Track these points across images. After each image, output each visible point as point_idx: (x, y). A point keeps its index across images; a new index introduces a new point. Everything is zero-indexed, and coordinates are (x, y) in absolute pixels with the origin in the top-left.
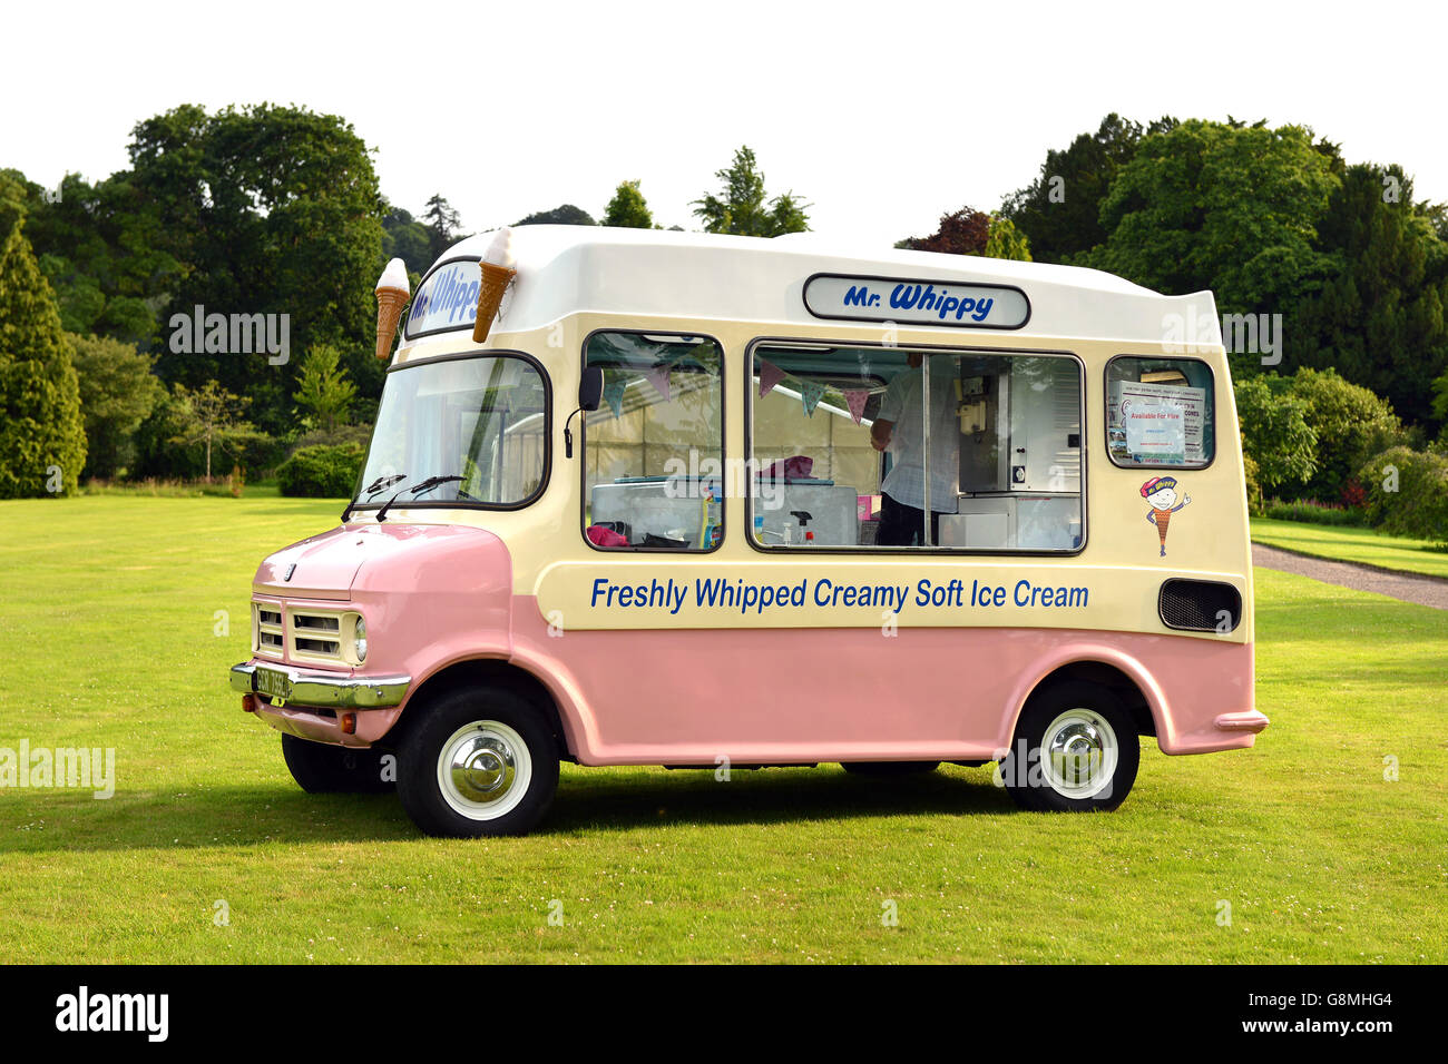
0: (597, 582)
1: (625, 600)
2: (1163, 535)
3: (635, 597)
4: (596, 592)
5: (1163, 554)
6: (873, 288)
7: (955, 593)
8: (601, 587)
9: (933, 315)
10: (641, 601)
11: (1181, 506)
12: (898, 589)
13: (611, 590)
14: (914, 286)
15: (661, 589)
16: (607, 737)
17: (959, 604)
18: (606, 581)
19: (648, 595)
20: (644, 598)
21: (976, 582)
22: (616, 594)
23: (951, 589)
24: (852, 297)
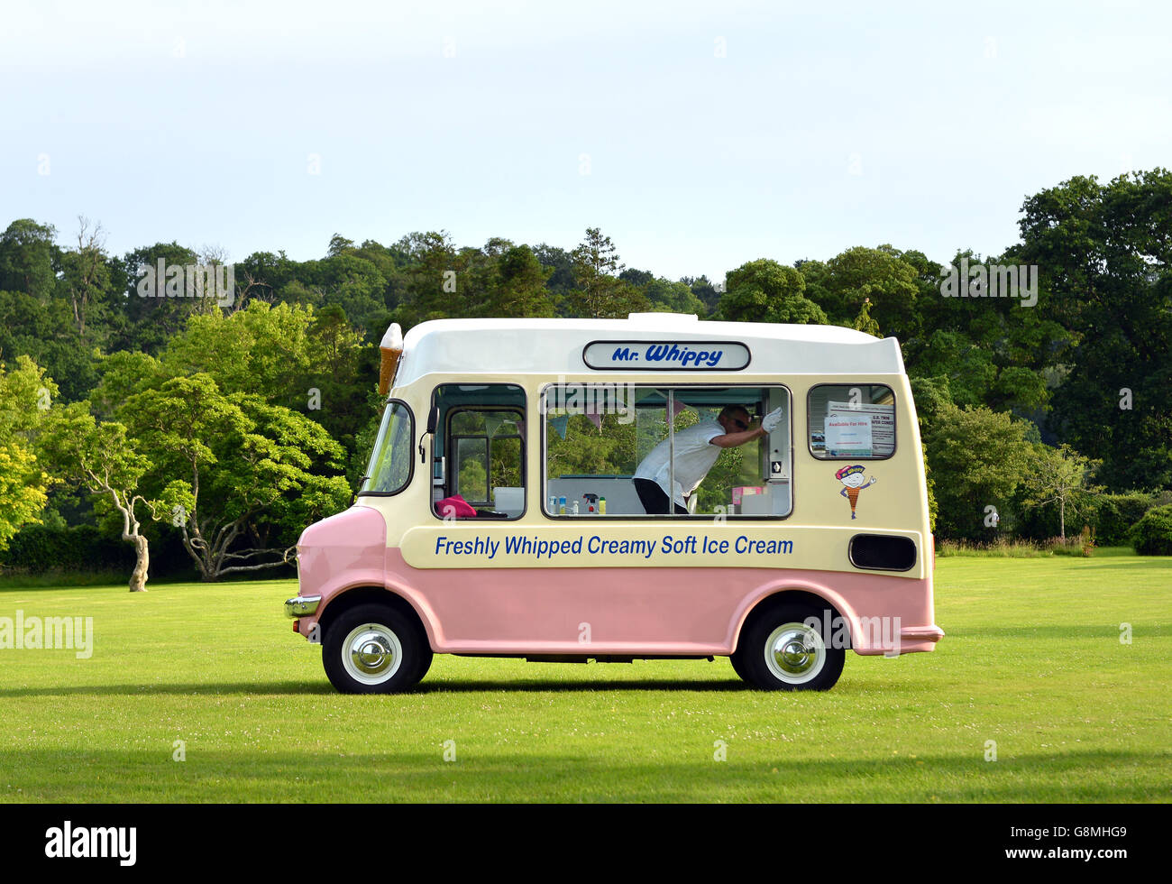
0: (439, 539)
1: (458, 550)
2: (853, 505)
3: (464, 548)
4: (439, 545)
5: (853, 517)
6: (632, 349)
7: (690, 545)
8: (442, 542)
9: (678, 363)
10: (468, 550)
11: (868, 485)
12: (648, 542)
13: (449, 544)
14: (663, 346)
15: (482, 543)
16: (448, 635)
17: (694, 552)
18: (445, 538)
19: (473, 547)
20: (471, 549)
21: (706, 537)
22: (452, 547)
23: (687, 542)
24: (618, 355)
